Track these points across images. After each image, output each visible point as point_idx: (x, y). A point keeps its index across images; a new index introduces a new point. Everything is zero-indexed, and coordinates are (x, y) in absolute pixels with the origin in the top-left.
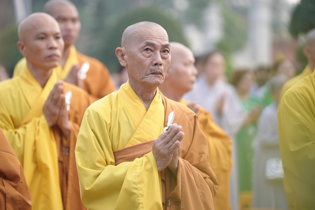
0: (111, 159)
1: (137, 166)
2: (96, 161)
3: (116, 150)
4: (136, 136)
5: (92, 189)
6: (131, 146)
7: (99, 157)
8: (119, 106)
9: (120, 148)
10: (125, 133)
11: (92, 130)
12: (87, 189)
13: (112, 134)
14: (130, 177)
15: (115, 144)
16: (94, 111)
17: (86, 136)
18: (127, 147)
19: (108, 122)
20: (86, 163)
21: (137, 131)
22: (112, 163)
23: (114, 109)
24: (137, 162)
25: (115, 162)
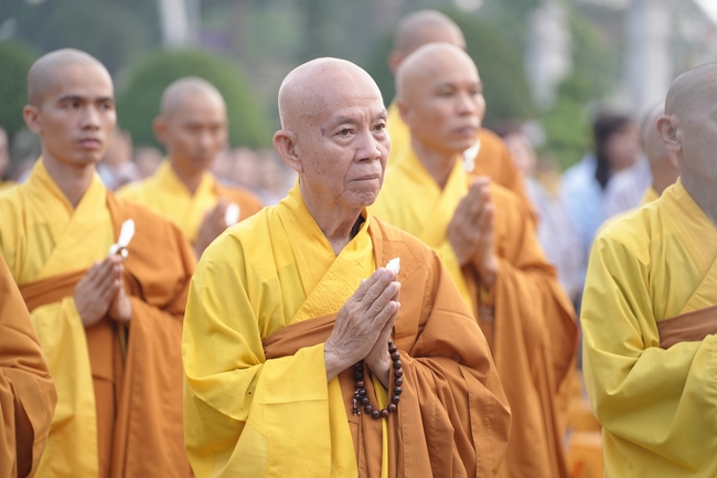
0: (653, 336)
1: (711, 351)
2: (624, 338)
3: (661, 319)
4: (702, 291)
5: (621, 393)
6: (693, 310)
7: (630, 330)
8: (665, 232)
9: (670, 314)
10: (680, 284)
11: (615, 278)
12: (611, 393)
13: (654, 287)
14: (699, 372)
15: (660, 305)
16: (615, 242)
17: (602, 290)
18: (684, 312)
19: (646, 263)
20: (605, 343)
21: (705, 282)
22: (654, 344)
23: (656, 237)
24: (711, 343)
25: (661, 342)
